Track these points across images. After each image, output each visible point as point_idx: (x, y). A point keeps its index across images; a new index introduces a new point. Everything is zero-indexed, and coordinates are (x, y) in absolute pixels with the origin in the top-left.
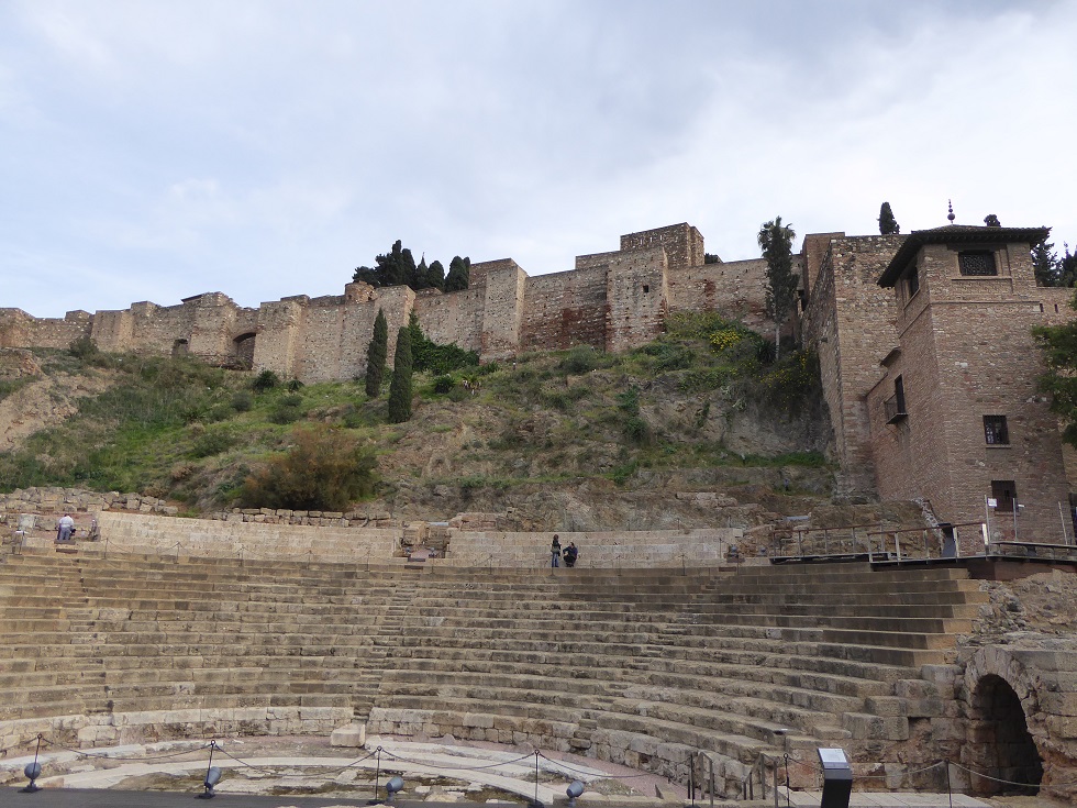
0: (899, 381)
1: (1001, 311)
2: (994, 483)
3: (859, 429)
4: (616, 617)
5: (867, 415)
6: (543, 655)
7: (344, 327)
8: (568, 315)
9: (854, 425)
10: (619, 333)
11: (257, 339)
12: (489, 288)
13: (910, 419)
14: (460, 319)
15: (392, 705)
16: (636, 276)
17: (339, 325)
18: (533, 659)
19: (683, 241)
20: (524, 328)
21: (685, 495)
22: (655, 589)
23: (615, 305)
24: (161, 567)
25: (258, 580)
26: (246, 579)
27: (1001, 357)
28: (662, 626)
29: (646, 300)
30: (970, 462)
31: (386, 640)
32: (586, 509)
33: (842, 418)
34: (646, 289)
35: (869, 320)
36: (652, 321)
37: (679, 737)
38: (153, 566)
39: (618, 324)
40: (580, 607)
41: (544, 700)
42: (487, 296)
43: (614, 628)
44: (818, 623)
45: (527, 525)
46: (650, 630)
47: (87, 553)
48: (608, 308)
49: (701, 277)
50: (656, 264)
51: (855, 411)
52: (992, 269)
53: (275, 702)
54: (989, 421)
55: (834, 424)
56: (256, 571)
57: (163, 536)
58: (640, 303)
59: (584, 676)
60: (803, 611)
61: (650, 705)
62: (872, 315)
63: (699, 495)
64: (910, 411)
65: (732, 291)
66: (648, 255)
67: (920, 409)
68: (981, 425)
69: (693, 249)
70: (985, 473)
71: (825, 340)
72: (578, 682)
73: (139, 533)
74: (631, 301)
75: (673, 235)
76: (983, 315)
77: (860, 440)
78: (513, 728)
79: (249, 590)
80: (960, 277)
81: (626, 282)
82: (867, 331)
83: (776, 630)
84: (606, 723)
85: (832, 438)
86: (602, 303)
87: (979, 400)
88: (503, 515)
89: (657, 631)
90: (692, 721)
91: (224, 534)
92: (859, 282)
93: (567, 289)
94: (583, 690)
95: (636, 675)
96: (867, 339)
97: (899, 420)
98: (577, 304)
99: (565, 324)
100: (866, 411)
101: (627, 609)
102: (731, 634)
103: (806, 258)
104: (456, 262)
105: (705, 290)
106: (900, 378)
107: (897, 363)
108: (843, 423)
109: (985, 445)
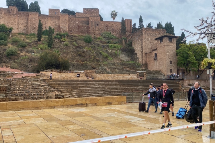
0: (156, 54)
2: (170, 69)
5: (147, 57)
10: (92, 33)
13: (158, 59)
20: (68, 28)
27: (172, 53)
30: (168, 66)
34: (97, 25)
35: (147, 42)
36: (99, 32)
39: (92, 31)
48: (89, 27)
49: (106, 23)
52: (172, 41)
58: (96, 28)
64: (158, 58)
65: (111, 27)
67: (161, 59)
71: (138, 43)
74: (94, 27)
75: (95, 10)
76: (171, 47)
81: (93, 23)
82: (147, 44)
85: (138, 58)
86: (87, 26)
92: (146, 35)
93: (78, 21)
97: (156, 59)
98: (81, 25)
99: (78, 29)
101: (131, 86)
105: (107, 26)
106: (156, 53)
107: (156, 51)
108: (142, 57)
109: (170, 64)
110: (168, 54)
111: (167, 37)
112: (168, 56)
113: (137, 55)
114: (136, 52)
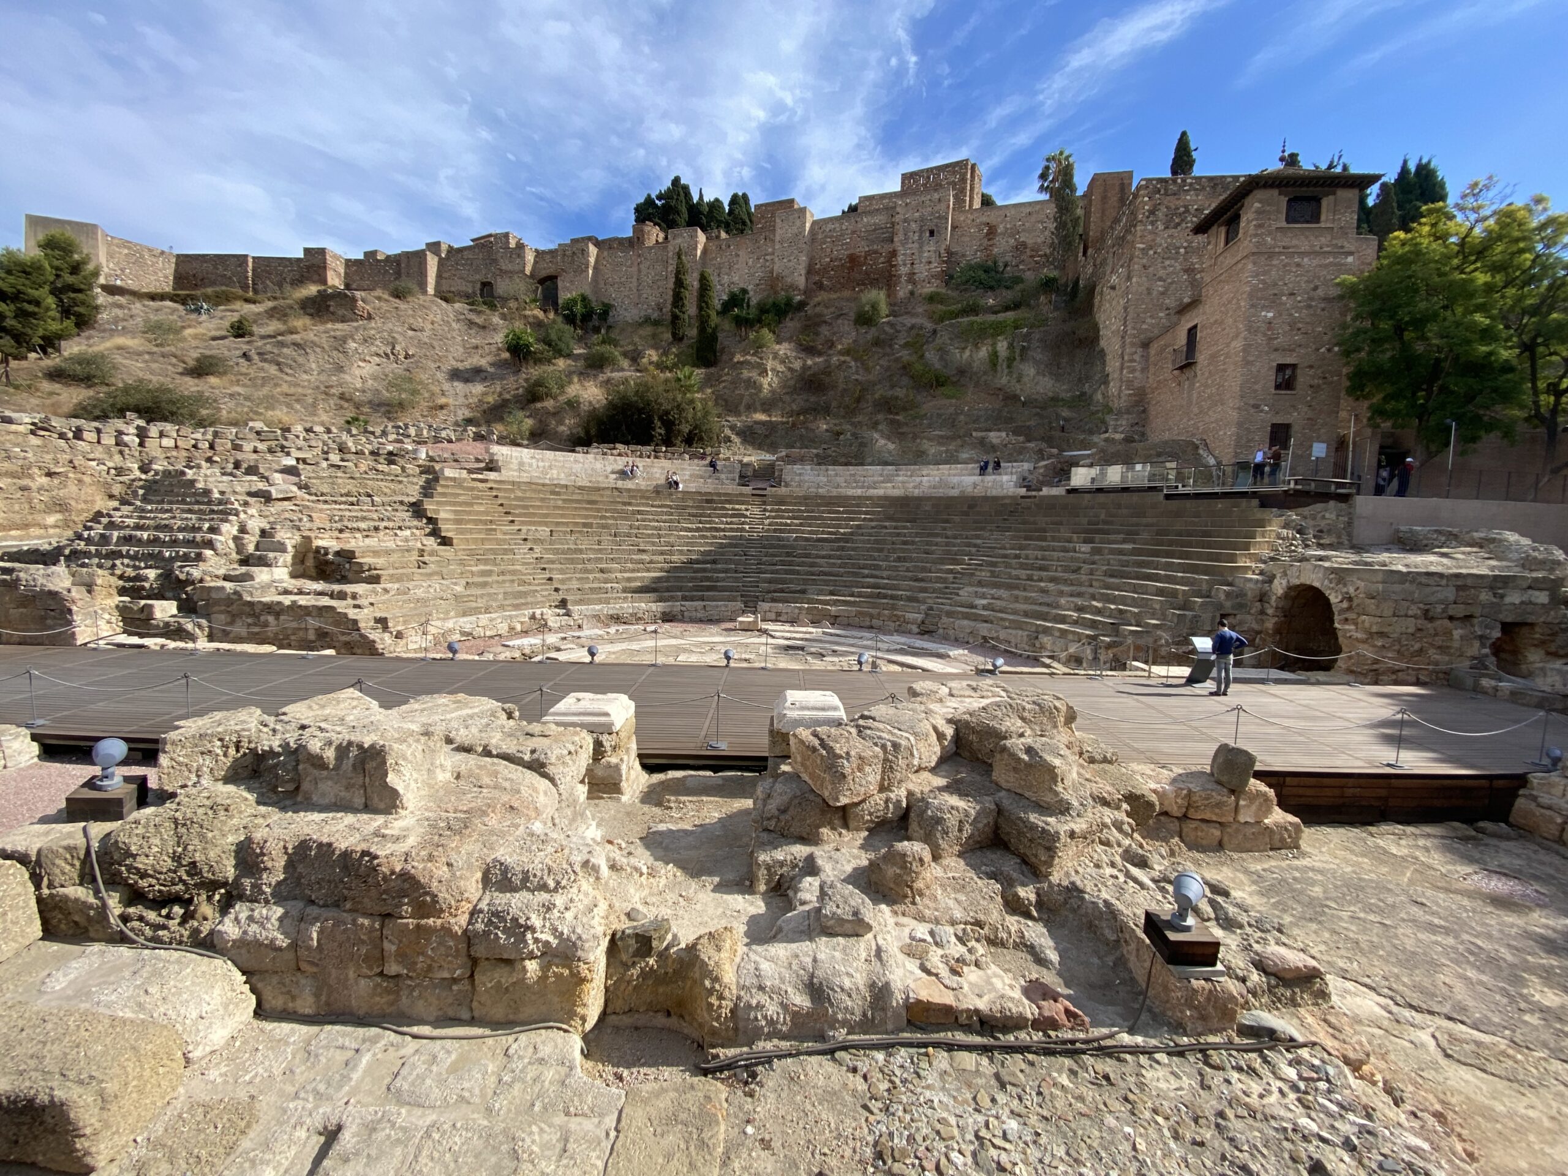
0: (1192, 332)
1: (1315, 262)
2: (1273, 425)
3: (1137, 374)
4: (937, 535)
5: (1147, 361)
6: (884, 564)
7: (639, 271)
8: (853, 259)
9: (1133, 371)
10: (904, 278)
11: (560, 284)
12: (779, 232)
13: (1199, 367)
14: (750, 262)
15: (774, 600)
16: (922, 219)
17: (634, 269)
18: (877, 567)
19: (963, 180)
20: (810, 271)
21: (980, 434)
22: (966, 514)
23: (901, 250)
24: (558, 494)
25: (638, 505)
26: (630, 504)
27: (1309, 307)
28: (979, 541)
29: (930, 247)
30: (1256, 406)
31: (753, 552)
32: (891, 446)
33: (1122, 364)
34: (932, 233)
35: (1164, 268)
36: (936, 267)
37: (1018, 626)
38: (553, 493)
39: (904, 270)
40: (905, 528)
41: (892, 597)
42: (778, 238)
43: (937, 544)
44: (1124, 541)
45: (843, 460)
46: (969, 545)
47: (496, 481)
48: (894, 254)
49: (984, 219)
50: (943, 206)
51: (1137, 357)
52: (1316, 218)
53: (684, 598)
54: (1281, 368)
55: (1109, 369)
56: (634, 497)
57: (550, 467)
58: (926, 248)
59: (922, 580)
60: (1107, 532)
61: (984, 602)
62: (1167, 262)
63: (992, 434)
64: (1201, 358)
65: (1012, 235)
66: (936, 196)
67: (1212, 357)
68: (1273, 373)
69: (972, 189)
70: (1267, 417)
71: (1113, 288)
72: (917, 584)
73: (530, 465)
74: (916, 245)
75: (954, 173)
76: (1298, 265)
77: (1136, 384)
78: (872, 617)
79: (634, 513)
80: (1284, 224)
81: (914, 226)
82: (1160, 279)
83: (1086, 548)
84: (949, 614)
85: (1105, 380)
86: (888, 247)
87: (1276, 350)
88: (820, 451)
89: (975, 546)
90: (1026, 614)
91: (598, 465)
92: (1161, 227)
93: (854, 232)
94: (924, 590)
95: (965, 580)
96: (1159, 286)
97: (1187, 365)
98: (862, 248)
99: (851, 269)
100: (1146, 358)
101: (945, 529)
102: (1042, 549)
103: (1091, 200)
104: (735, 200)
105: (988, 234)
106: (1195, 327)
107: (1194, 313)
108: (1122, 369)
109: (1273, 391)
110: (1270, 315)
111: (1275, 192)
112: (1265, 335)
113: (1104, 363)
114: (1103, 343)
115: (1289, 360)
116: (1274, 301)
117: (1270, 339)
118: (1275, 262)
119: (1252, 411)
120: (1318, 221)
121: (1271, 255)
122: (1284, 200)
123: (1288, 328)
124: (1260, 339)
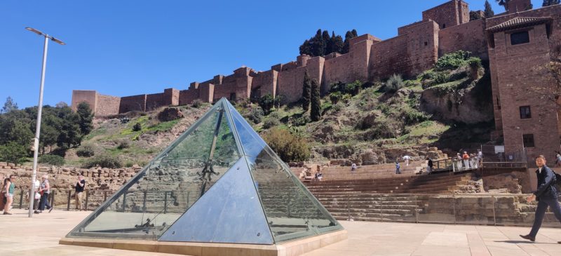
2: (524, 135)
8: (391, 60)
11: (261, 89)
16: (421, 38)
20: (371, 69)
23: (411, 53)
29: (426, 49)
30: (513, 127)
34: (426, 44)
39: (413, 63)
48: (408, 55)
50: (430, 30)
54: (522, 108)
58: (424, 51)
68: (518, 111)
69: (460, 14)
80: (511, 46)
87: (518, 100)
98: (395, 54)
109: (519, 119)
110: (511, 85)
111: (503, 33)
112: (510, 94)
115: (525, 104)
116: (512, 79)
117: (513, 96)
118: (509, 62)
119: (511, 129)
120: (528, 41)
121: (506, 60)
122: (508, 36)
123: (521, 90)
124: (508, 96)
